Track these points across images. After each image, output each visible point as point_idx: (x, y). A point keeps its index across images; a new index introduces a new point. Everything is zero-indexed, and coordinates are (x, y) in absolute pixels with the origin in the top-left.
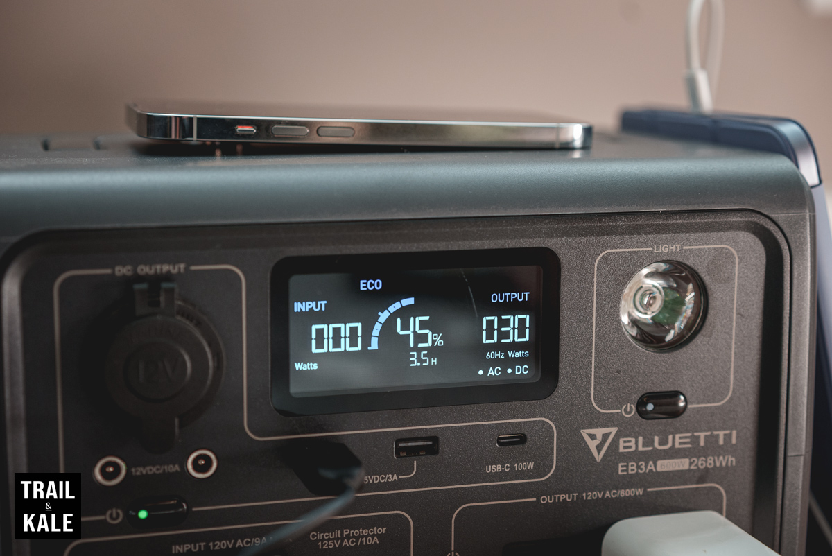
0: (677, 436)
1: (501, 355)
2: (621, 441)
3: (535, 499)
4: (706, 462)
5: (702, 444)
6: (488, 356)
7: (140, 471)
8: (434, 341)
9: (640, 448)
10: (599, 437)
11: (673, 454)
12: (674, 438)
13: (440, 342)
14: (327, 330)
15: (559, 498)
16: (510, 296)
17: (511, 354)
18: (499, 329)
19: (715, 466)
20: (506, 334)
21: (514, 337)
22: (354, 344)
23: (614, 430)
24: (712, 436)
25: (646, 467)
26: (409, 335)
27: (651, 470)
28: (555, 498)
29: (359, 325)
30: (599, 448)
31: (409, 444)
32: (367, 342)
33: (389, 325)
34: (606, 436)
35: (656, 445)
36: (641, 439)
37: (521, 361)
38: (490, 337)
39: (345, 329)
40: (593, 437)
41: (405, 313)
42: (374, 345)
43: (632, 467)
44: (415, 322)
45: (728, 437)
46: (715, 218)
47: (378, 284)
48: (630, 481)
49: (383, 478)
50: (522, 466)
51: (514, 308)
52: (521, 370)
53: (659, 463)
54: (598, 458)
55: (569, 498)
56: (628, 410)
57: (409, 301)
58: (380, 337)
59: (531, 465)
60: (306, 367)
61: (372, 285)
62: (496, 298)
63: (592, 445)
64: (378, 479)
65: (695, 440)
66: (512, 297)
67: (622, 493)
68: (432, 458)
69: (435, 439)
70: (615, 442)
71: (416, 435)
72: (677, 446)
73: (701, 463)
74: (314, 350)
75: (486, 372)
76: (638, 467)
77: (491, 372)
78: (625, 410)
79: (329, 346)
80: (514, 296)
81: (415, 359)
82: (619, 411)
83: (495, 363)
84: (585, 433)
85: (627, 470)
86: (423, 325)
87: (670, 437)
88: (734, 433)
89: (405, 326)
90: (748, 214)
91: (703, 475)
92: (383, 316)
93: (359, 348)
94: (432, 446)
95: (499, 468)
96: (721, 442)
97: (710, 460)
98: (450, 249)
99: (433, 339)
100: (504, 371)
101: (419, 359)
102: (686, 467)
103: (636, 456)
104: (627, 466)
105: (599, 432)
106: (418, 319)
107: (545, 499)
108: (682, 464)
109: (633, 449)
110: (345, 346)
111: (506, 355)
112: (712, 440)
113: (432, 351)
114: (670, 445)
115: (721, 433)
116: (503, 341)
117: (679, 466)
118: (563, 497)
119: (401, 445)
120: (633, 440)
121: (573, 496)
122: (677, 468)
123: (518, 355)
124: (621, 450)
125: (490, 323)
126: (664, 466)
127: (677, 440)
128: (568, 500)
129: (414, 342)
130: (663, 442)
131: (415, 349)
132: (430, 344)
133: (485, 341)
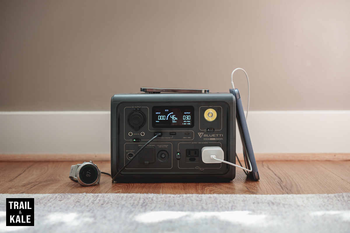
2: (204, 135)
3: (190, 143)
5: (217, 136)
6: (184, 121)
7: (134, 134)
11: (213, 137)
13: (177, 119)
14: (161, 117)
17: (188, 121)
20: (187, 118)
21: (188, 119)
22: (164, 119)
23: (203, 133)
27: (209, 140)
29: (165, 116)
30: (201, 136)
31: (172, 133)
32: (166, 118)
33: (169, 116)
34: (202, 134)
37: (189, 122)
38: (184, 119)
39: (163, 117)
40: (200, 134)
41: (172, 115)
42: (167, 119)
44: (173, 116)
46: (218, 102)
47: (168, 110)
48: (205, 141)
50: (189, 138)
51: (188, 115)
52: (189, 124)
54: (201, 137)
57: (172, 113)
58: (168, 118)
59: (190, 138)
60: (157, 122)
62: (185, 113)
63: (200, 135)
64: (167, 138)
67: (204, 143)
68: (175, 136)
69: (175, 133)
73: (217, 139)
74: (159, 119)
76: (207, 139)
77: (185, 124)
79: (161, 119)
80: (188, 113)
82: (204, 130)
83: (185, 122)
84: (198, 133)
86: (174, 116)
88: (222, 135)
89: (172, 117)
90: (223, 102)
91: (218, 141)
92: (169, 115)
93: (165, 119)
94: (175, 134)
95: (185, 138)
97: (219, 139)
99: (176, 119)
100: (186, 124)
102: (215, 140)
103: (207, 137)
104: (205, 139)
105: (201, 133)
107: (192, 143)
108: (214, 139)
110: (163, 119)
112: (219, 136)
113: (176, 120)
115: (220, 135)
118: (195, 143)
120: (206, 135)
121: (197, 143)
123: (189, 121)
125: (184, 117)
126: (211, 139)
127: (213, 135)
129: (173, 119)
130: (211, 135)
131: (173, 120)
132: (175, 119)
133: (183, 119)
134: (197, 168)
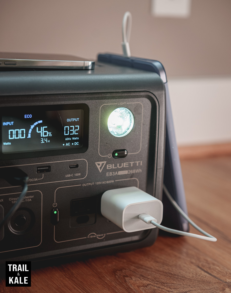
0: (124, 163)
1: (70, 139)
2: (107, 165)
3: (81, 185)
4: (133, 171)
5: (132, 165)
6: (66, 139)
8: (49, 135)
9: (113, 168)
10: (101, 165)
11: (123, 169)
12: (123, 164)
13: (51, 135)
14: (14, 132)
15: (88, 184)
16: (73, 119)
17: (73, 139)
18: (69, 131)
19: (135, 173)
20: (72, 132)
21: (74, 133)
22: (23, 136)
23: (105, 162)
24: (135, 163)
25: (115, 173)
26: (40, 133)
27: (116, 175)
28: (87, 184)
29: (24, 130)
30: (101, 168)
31: (41, 169)
32: (27, 135)
33: (34, 129)
34: (103, 164)
35: (118, 166)
36: (113, 165)
37: (76, 141)
38: (67, 133)
39: (20, 131)
40: (99, 165)
41: (39, 126)
42: (29, 136)
43: (111, 174)
44: (43, 128)
45: (139, 163)
46: (136, 94)
47: (30, 116)
48: (110, 178)
49: (33, 180)
50: (77, 175)
51: (74, 123)
52: (76, 144)
53: (119, 172)
54: (100, 171)
55: (91, 184)
56: (110, 156)
57: (41, 122)
58: (31, 134)
59: (80, 174)
60: (7, 144)
61: (28, 116)
62: (68, 120)
63: (99, 167)
64: (31, 180)
65: (130, 164)
66: (74, 120)
67: (108, 182)
68: (48, 173)
69: (49, 167)
70: (106, 166)
71: (43, 166)
72: (124, 166)
73: (131, 172)
74: (10, 138)
75: (65, 144)
76: (113, 174)
77: (67, 144)
78: (109, 156)
79: (14, 137)
80: (74, 119)
81: (42, 141)
82: (107, 156)
83: (68, 141)
84: (96, 163)
85: (109, 175)
86: (45, 129)
87: (122, 164)
88: (141, 162)
89: (39, 130)
90: (146, 92)
91: (132, 176)
92: (32, 127)
93: (24, 137)
94: (48, 169)
95: (70, 175)
96: (137, 165)
97: (134, 171)
98: (54, 104)
99: (49, 134)
100: (71, 144)
101: (44, 141)
103: (112, 170)
104: (109, 173)
105: (101, 163)
106: (44, 127)
107: (84, 185)
108: (126, 172)
109: (111, 168)
110: (20, 137)
111: (72, 139)
112: (135, 165)
113: (49, 138)
114: (122, 166)
115: (138, 162)
116: (71, 134)
117: (125, 173)
118: (89, 184)
119: (38, 169)
120: (111, 165)
121: (93, 184)
122: (124, 174)
123: (75, 139)
124: (107, 168)
125: (67, 128)
126: (121, 173)
127: (124, 165)
128: (91, 185)
129: (42, 135)
130: (120, 165)
131: (43, 137)
132: (47, 136)
133: (65, 134)
134: (91, 237)
